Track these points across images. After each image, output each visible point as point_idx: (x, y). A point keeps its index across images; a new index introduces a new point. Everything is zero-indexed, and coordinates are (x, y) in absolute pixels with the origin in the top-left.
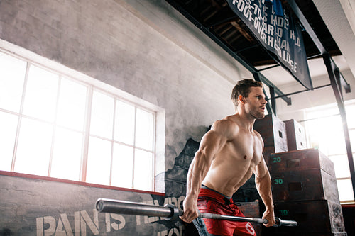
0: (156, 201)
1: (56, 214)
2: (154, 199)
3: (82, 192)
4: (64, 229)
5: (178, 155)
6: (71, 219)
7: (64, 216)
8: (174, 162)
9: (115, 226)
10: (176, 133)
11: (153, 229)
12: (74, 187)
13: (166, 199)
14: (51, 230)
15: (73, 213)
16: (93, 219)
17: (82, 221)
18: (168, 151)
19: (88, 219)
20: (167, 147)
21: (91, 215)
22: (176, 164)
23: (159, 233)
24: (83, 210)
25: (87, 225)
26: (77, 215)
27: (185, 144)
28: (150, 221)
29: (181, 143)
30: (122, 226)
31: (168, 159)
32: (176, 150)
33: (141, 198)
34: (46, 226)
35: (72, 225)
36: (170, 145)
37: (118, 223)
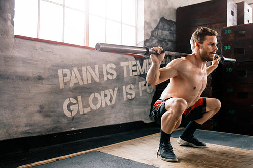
0: (138, 61)
1: (70, 67)
2: (136, 60)
3: (86, 53)
4: (76, 77)
5: (154, 29)
6: (80, 71)
7: (75, 69)
8: (150, 35)
9: (110, 77)
10: (152, 13)
11: (135, 79)
12: (81, 50)
13: (145, 60)
14: (68, 78)
15: (82, 67)
16: (95, 72)
17: (88, 72)
18: (146, 26)
19: (92, 72)
20: (146, 23)
21: (93, 69)
22: (152, 35)
23: (140, 83)
24: (87, 65)
25: (91, 76)
26: (84, 68)
27: (159, 21)
28: (133, 75)
29: (155, 21)
30: (115, 77)
31: (146, 32)
32: (152, 25)
33: (127, 59)
34: (65, 75)
35: (81, 75)
36: (148, 21)
37: (112, 74)
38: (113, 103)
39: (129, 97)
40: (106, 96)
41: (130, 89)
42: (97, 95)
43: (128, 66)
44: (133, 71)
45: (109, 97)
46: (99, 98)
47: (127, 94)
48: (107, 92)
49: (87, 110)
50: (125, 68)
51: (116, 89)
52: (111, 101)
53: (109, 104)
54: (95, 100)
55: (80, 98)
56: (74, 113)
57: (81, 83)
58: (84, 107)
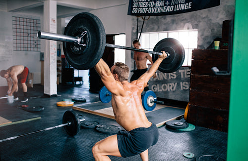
6: (158, 75)
16: (164, 75)
17: (161, 75)
28: (188, 77)
32: (205, 46)
33: (184, 68)
36: (200, 45)
37: (174, 76)
39: (185, 88)
40: (170, 86)
41: (185, 84)
42: (165, 85)
43: (184, 73)
44: (187, 75)
46: (167, 86)
47: (183, 86)
48: (170, 84)
49: (161, 90)
50: (182, 74)
51: (176, 83)
52: (173, 88)
53: (172, 90)
54: (165, 87)
55: (158, 85)
56: (156, 90)
57: (159, 79)
58: (160, 89)
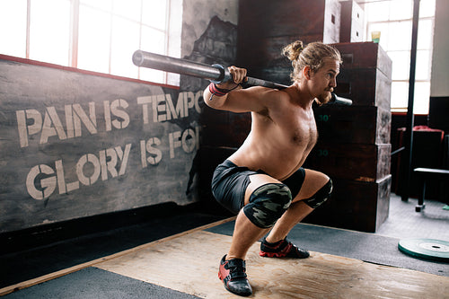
0: (168, 96)
1: (42, 107)
2: (165, 93)
3: (73, 80)
4: (52, 125)
5: (199, 38)
6: (61, 114)
7: (52, 110)
8: (192, 48)
9: (117, 124)
10: (197, 8)
11: (163, 129)
12: (63, 74)
13: (181, 94)
14: (34, 129)
15: (63, 106)
16: (88, 115)
17: (75, 116)
18: (185, 32)
19: (83, 115)
20: (185, 25)
21: (86, 109)
22: (196, 49)
23: (171, 135)
24: (75, 103)
25: (82, 123)
26: (68, 109)
27: (208, 23)
28: (160, 120)
29: (203, 22)
30: (126, 124)
31: (185, 42)
32: (196, 31)
33: (149, 91)
34: (30, 122)
35: (63, 121)
36: (189, 22)
37: (121, 120)
38: (122, 171)
39: (151, 160)
40: (108, 159)
41: (154, 145)
42: (91, 157)
43: (150, 105)
44: (159, 113)
45: (114, 161)
46: (96, 164)
47: (148, 155)
48: (111, 152)
49: (73, 186)
50: (145, 108)
51: (129, 147)
52: (118, 168)
53: (114, 174)
54: (89, 168)
55: (59, 164)
56: (48, 193)
57: (62, 137)
58: (67, 181)
